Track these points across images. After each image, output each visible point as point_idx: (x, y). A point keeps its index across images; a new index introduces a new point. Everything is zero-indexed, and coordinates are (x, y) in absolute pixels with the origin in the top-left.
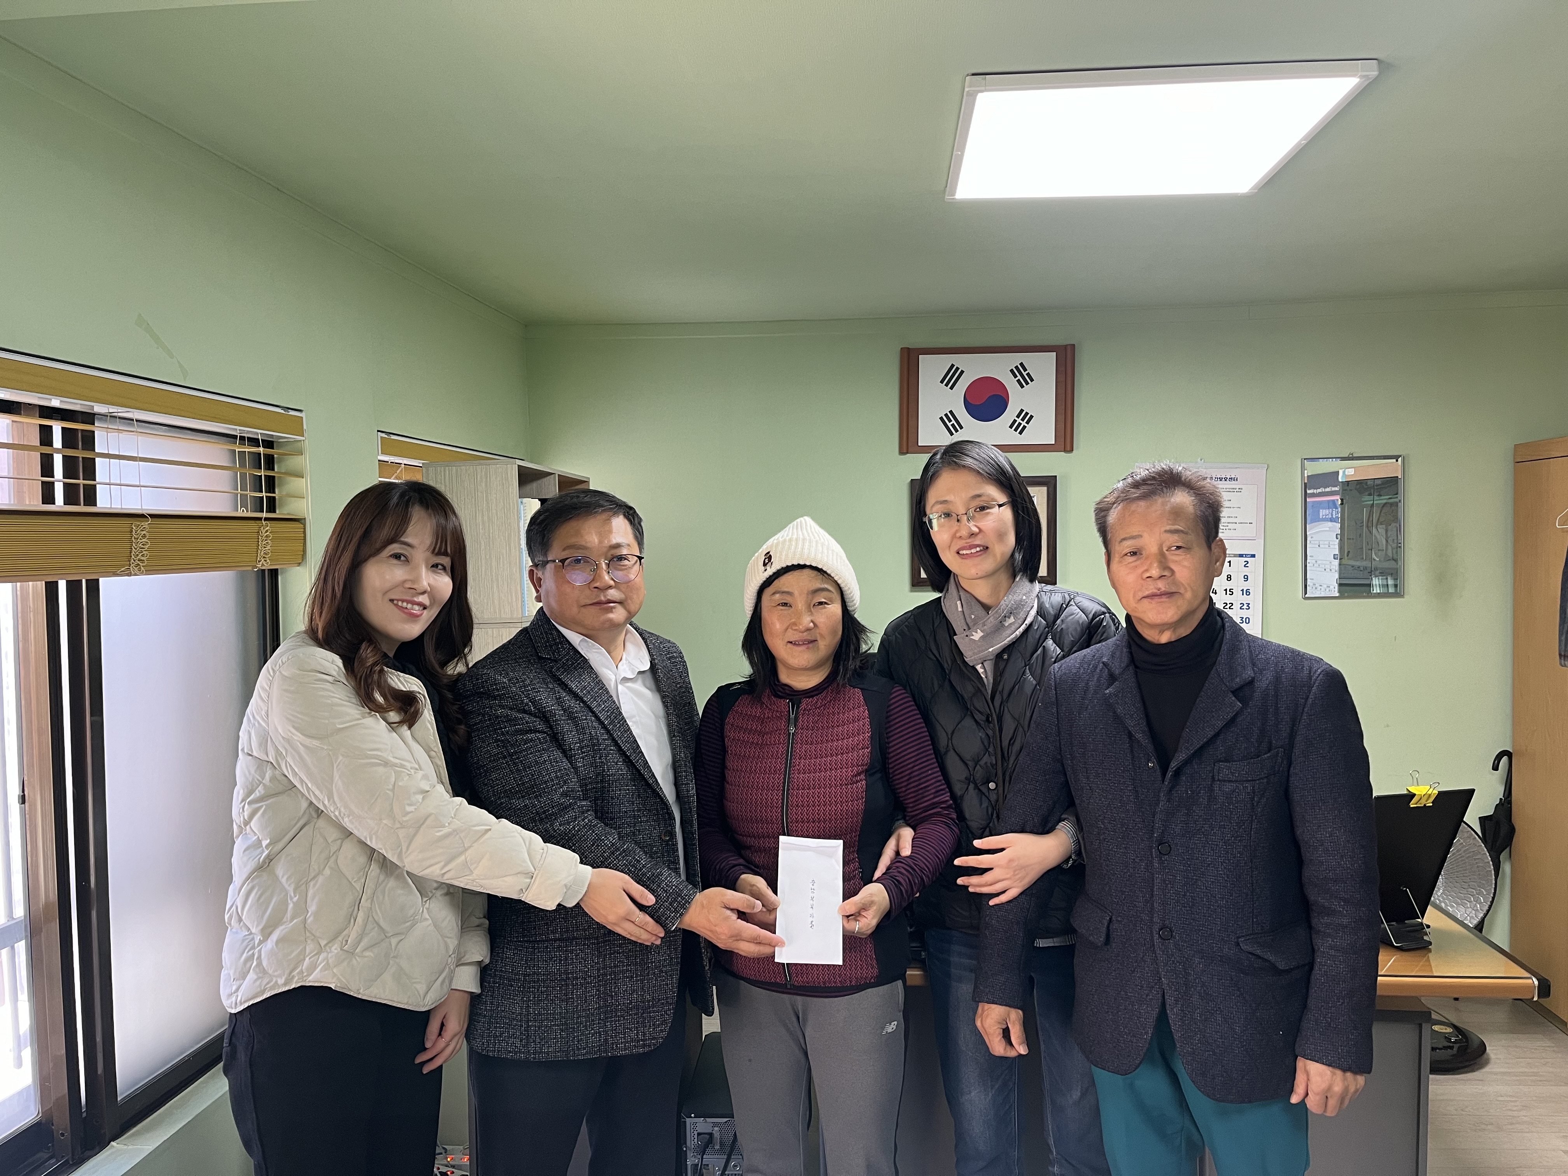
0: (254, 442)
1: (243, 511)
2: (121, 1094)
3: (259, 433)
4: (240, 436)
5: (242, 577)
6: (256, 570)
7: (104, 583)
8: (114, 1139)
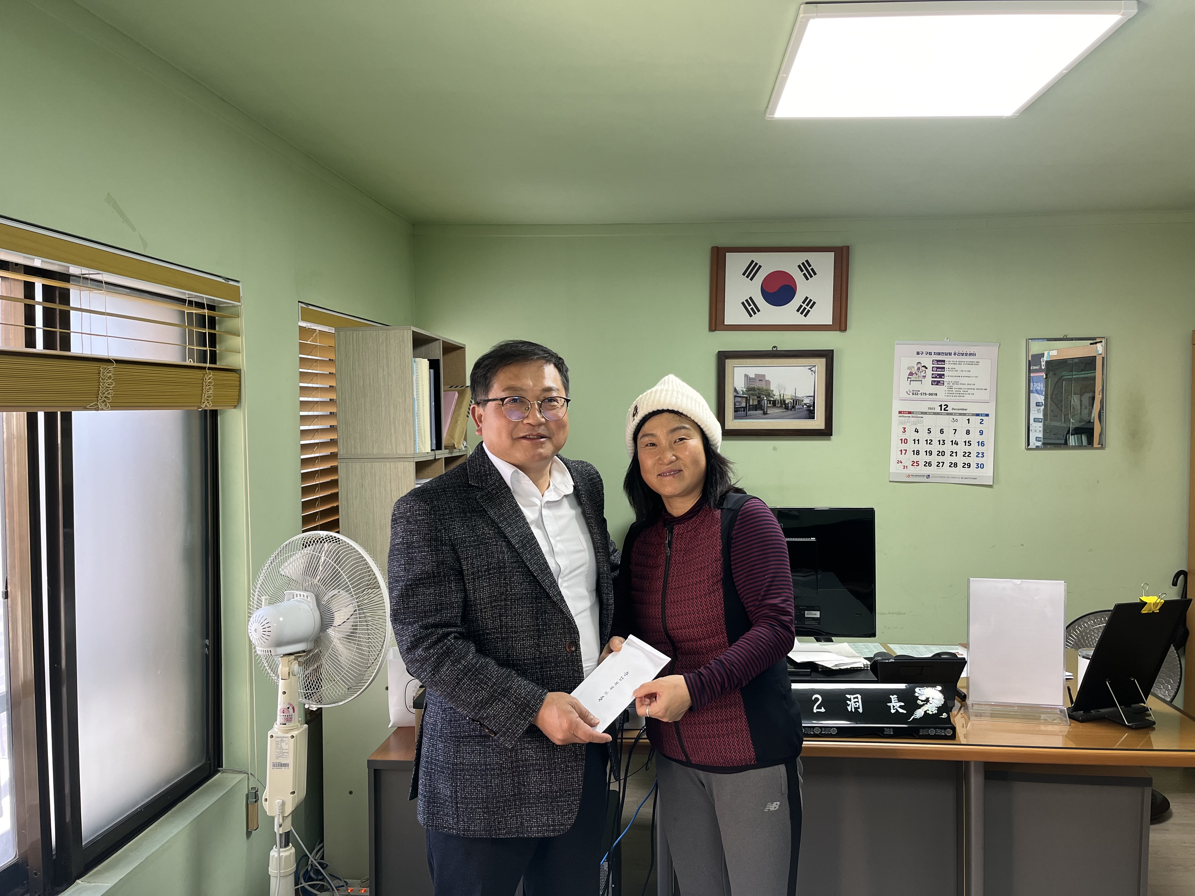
0: (200, 305)
1: (190, 361)
2: (85, 840)
3: (205, 298)
4: (188, 300)
5: (188, 416)
6: (200, 410)
7: (77, 416)
8: (79, 877)
